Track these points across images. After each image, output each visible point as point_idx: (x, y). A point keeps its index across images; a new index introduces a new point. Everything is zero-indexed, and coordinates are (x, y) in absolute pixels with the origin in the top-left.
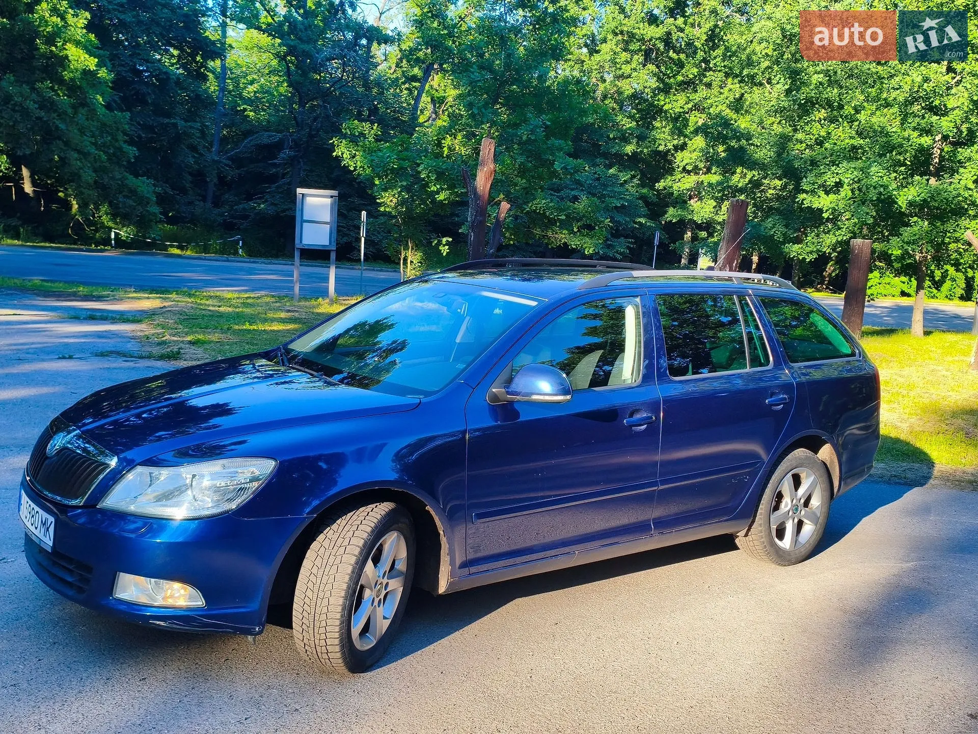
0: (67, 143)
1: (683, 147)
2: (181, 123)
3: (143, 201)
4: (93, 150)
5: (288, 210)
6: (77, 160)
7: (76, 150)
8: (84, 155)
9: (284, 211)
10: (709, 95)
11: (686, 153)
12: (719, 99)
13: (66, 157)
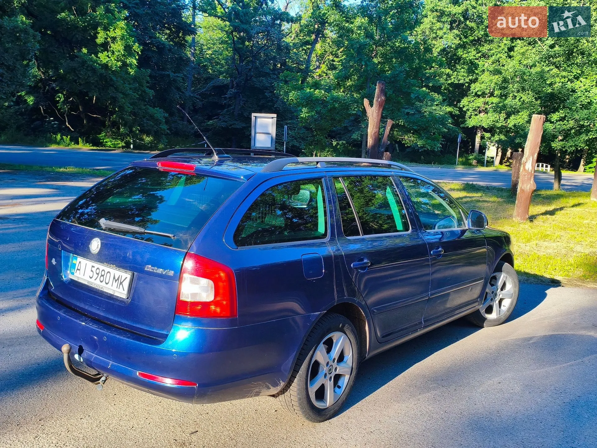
0: (116, 89)
1: (475, 81)
2: (172, 74)
3: (157, 122)
4: (131, 92)
5: (233, 124)
6: (122, 98)
7: (121, 92)
8: (125, 95)
9: (231, 125)
10: (492, 48)
11: (477, 84)
12: (498, 50)
13: (116, 97)
